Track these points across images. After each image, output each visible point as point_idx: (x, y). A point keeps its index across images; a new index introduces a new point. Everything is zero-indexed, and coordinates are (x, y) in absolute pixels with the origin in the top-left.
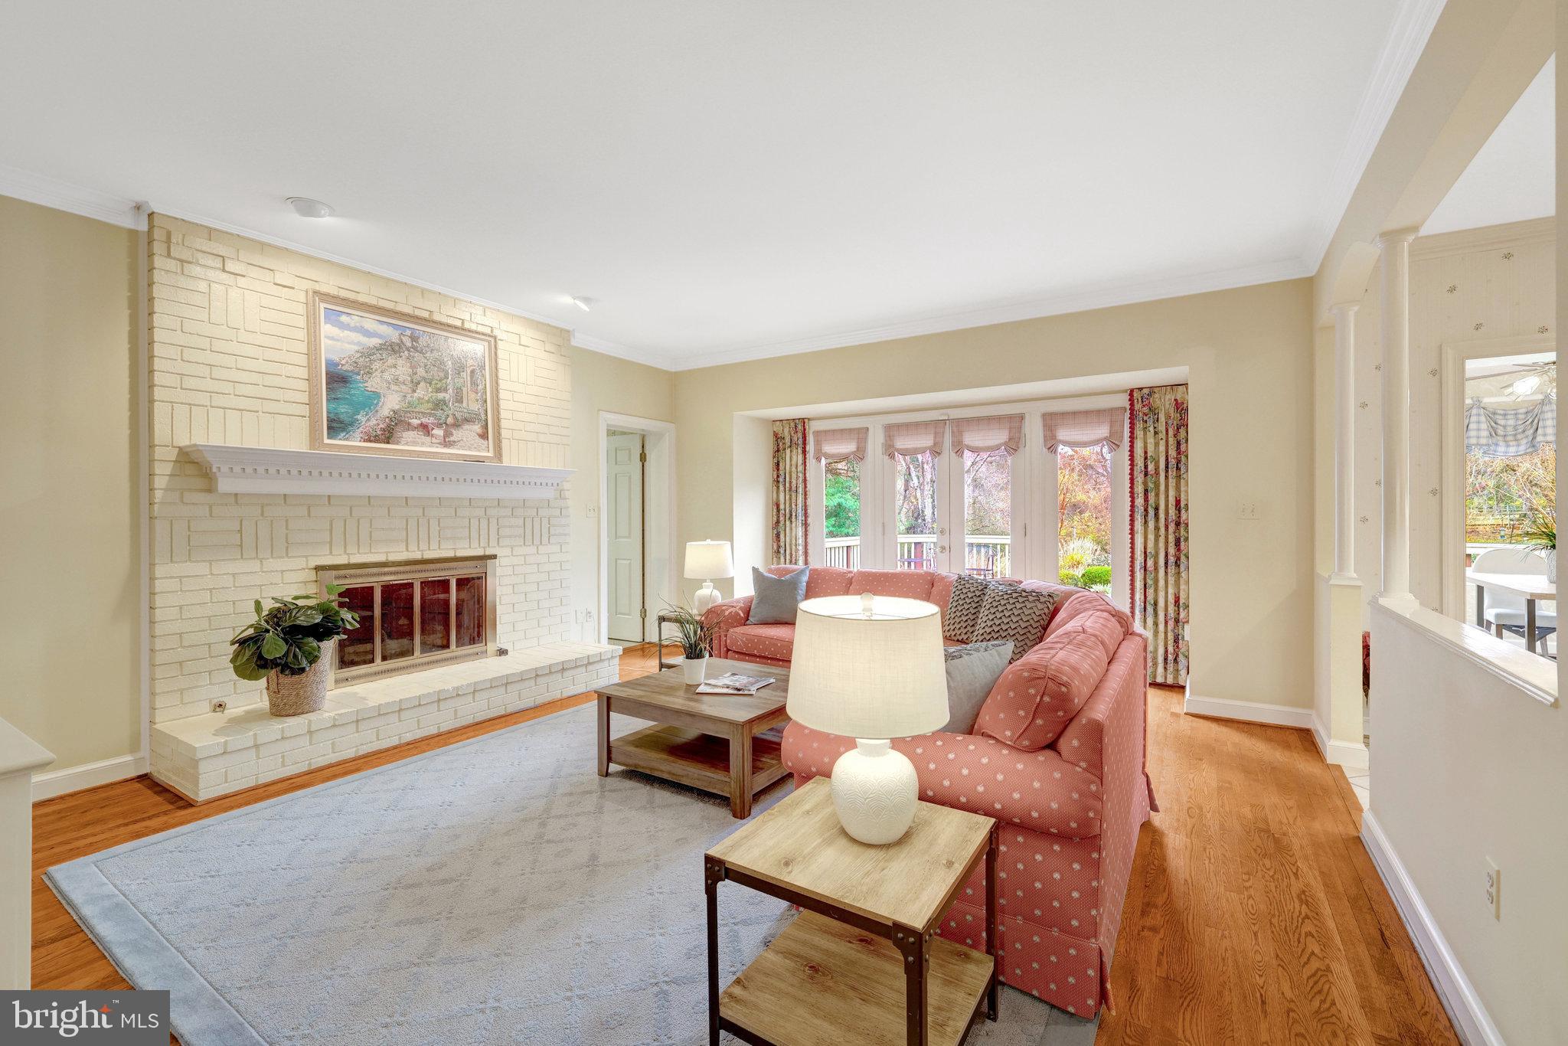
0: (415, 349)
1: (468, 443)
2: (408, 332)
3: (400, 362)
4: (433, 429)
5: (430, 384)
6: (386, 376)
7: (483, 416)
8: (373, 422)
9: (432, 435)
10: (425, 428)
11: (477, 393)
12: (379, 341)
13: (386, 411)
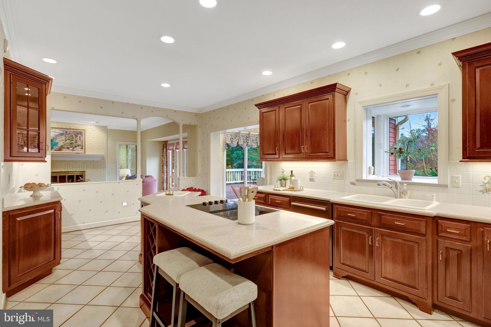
0: (66, 134)
1: (78, 150)
2: (65, 131)
3: (63, 137)
5: (69, 140)
6: (60, 139)
7: (82, 145)
8: (57, 147)
9: (70, 149)
10: (68, 148)
11: (80, 141)
12: (59, 133)
13: (59, 145)
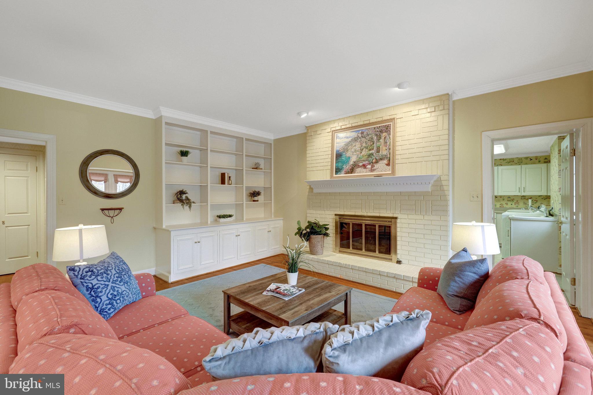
0: (362, 137)
1: (381, 168)
2: (360, 132)
3: (357, 143)
4: (367, 166)
5: (367, 148)
6: (353, 150)
7: (388, 156)
8: (348, 167)
9: (367, 168)
10: (364, 166)
11: (386, 146)
12: (351, 138)
13: (351, 163)
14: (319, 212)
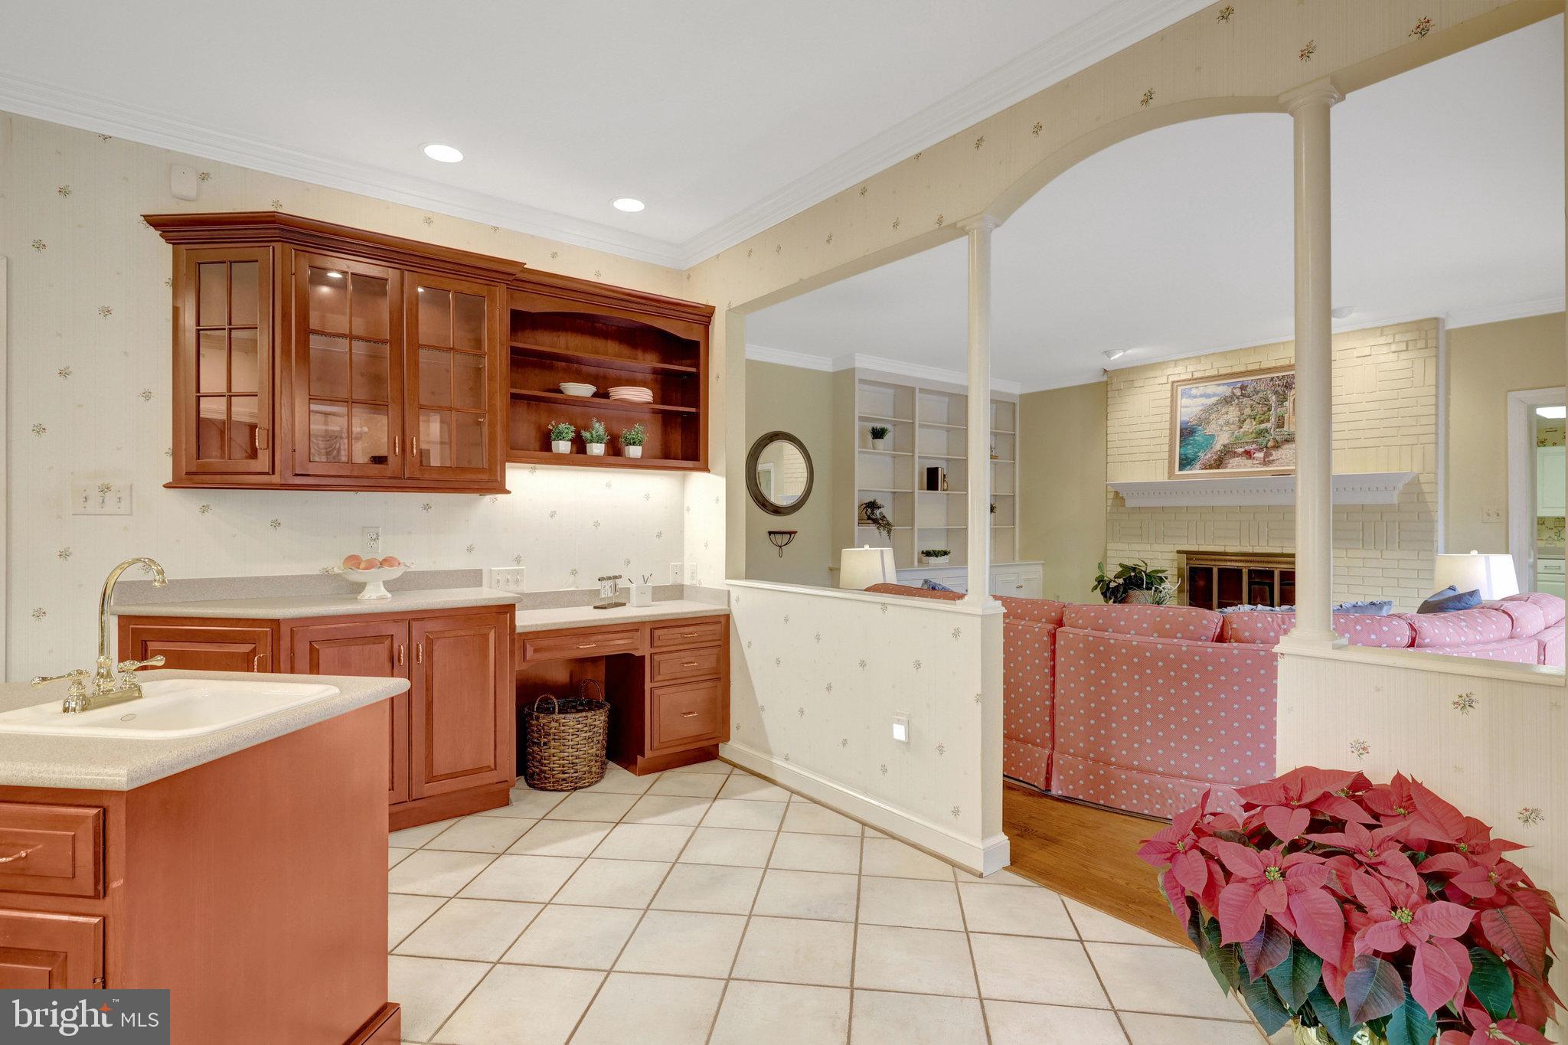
0: (1243, 395)
1: (1288, 459)
2: (1239, 385)
3: (1231, 409)
4: (1254, 453)
5: (1255, 419)
6: (1221, 422)
8: (1209, 455)
9: (1254, 458)
10: (1248, 454)
12: (1217, 398)
13: (1218, 447)
14: (1136, 547)
